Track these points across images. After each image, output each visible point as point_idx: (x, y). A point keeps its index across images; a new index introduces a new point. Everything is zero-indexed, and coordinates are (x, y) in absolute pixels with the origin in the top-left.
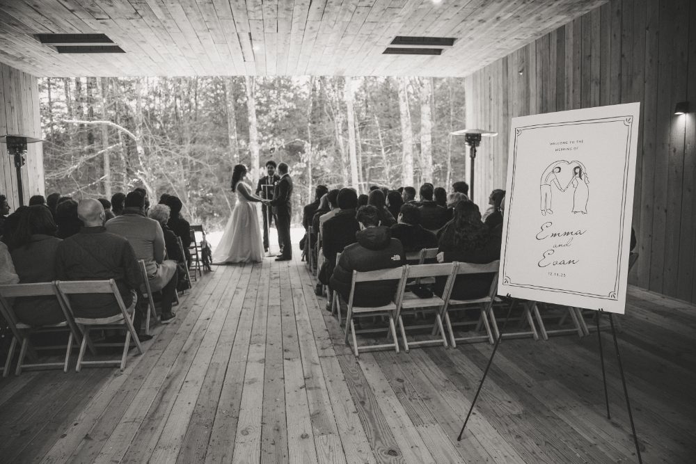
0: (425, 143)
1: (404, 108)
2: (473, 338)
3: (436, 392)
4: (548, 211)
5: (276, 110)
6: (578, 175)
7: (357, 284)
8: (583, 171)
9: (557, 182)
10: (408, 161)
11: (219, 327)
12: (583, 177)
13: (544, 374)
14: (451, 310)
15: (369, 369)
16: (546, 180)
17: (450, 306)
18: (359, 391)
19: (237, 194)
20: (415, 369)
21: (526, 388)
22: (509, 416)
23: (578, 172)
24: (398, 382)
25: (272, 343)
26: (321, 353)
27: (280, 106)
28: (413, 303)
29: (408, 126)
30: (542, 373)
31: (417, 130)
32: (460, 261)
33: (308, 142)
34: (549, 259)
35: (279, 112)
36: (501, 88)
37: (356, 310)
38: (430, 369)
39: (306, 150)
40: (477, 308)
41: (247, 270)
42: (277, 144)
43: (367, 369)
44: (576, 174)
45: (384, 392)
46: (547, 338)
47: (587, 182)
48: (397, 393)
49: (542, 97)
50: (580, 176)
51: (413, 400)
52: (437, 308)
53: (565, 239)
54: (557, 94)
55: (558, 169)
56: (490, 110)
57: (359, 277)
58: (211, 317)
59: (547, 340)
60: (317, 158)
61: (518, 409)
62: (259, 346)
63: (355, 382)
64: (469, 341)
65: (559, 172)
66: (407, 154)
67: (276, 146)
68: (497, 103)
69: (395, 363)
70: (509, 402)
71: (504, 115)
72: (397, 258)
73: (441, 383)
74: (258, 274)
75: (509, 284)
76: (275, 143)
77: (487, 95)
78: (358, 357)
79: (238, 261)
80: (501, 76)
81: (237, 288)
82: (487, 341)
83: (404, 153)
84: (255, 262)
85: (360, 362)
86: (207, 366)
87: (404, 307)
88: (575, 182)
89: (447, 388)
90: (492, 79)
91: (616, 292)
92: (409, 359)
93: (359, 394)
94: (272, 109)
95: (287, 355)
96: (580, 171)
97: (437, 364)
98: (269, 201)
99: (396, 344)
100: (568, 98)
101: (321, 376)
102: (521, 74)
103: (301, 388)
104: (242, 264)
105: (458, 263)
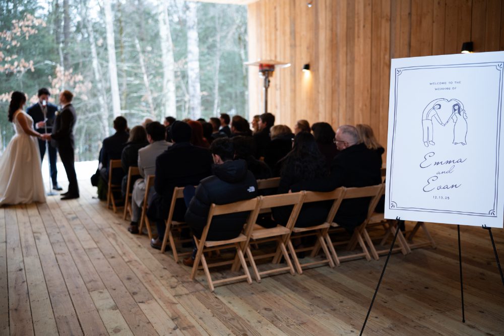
0: (192, 70)
1: (165, 31)
2: (311, 264)
3: (307, 316)
4: (431, 142)
5: (21, 27)
6: (457, 111)
7: (214, 217)
8: (462, 107)
9: (437, 117)
10: (170, 87)
11: (40, 276)
12: (462, 113)
13: (392, 290)
14: (293, 237)
15: (232, 302)
16: (428, 115)
17: (293, 234)
18: (235, 324)
19: (15, 126)
20: (275, 297)
21: (383, 303)
22: (383, 330)
23: (457, 108)
24: (267, 312)
25: (114, 287)
26: (173, 292)
27: (27, 23)
28: (261, 234)
29: (169, 51)
30: (388, 289)
31: (180, 55)
32: (307, 190)
33: (61, 65)
34: (433, 185)
35: (25, 29)
36: (288, 18)
37: (210, 244)
38: (289, 296)
39: (58, 74)
40: (314, 234)
41: (33, 212)
42: (24, 67)
43: (230, 303)
44: (455, 110)
45: (260, 322)
46: (378, 258)
47: (465, 117)
48: (272, 322)
49: (332, 30)
50: (459, 113)
51: (291, 326)
52: (281, 237)
53: (447, 167)
54: (348, 28)
55: (439, 106)
56: (276, 40)
57: (216, 210)
58: (23, 267)
59: (378, 260)
60: (72, 83)
61: (387, 323)
62: (101, 292)
63: (225, 316)
64: (310, 267)
65: (440, 108)
66: (168, 81)
67: (22, 69)
68: (284, 33)
69: (253, 294)
70: (377, 318)
71: (291, 46)
72: (252, 189)
73: (307, 308)
74: (49, 215)
75: (395, 208)
76: (21, 65)
77: (273, 25)
78: (213, 292)
79: (17, 202)
80: (287, 7)
81: (34, 233)
82: (327, 265)
83: (165, 80)
84: (38, 202)
85: (219, 297)
86: (54, 320)
87: (254, 238)
88: (454, 117)
89: (315, 312)
90: (278, 9)
91: (495, 210)
92: (265, 289)
93: (237, 327)
94: (16, 25)
95: (138, 298)
96: (459, 108)
97: (293, 291)
98: (50, 134)
99: (248, 275)
100: (358, 33)
101: (187, 314)
102: (310, 6)
103: (174, 329)
104: (22, 206)
105: (306, 192)
